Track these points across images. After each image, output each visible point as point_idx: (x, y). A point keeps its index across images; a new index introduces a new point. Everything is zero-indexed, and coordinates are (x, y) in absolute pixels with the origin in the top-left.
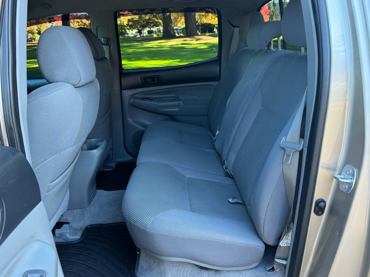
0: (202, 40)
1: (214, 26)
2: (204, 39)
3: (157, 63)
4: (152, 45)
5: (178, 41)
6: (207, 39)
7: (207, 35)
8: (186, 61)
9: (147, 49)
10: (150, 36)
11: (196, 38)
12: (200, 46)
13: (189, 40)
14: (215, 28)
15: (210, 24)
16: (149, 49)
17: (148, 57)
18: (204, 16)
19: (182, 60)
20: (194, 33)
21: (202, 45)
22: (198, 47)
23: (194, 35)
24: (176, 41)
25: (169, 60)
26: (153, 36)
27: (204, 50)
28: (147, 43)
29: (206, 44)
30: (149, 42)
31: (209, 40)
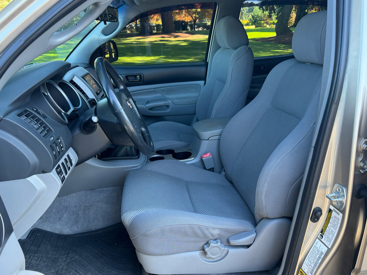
0: (180, 37)
1: (187, 24)
2: (182, 36)
3: (144, 59)
4: (130, 41)
5: (156, 38)
6: (185, 36)
7: (183, 32)
8: (171, 57)
9: (127, 45)
10: (124, 32)
11: (174, 35)
12: (181, 43)
13: (167, 37)
14: (188, 26)
15: (183, 22)
16: (129, 45)
17: (131, 53)
18: (178, 14)
19: (168, 56)
20: (171, 30)
21: (182, 42)
22: (179, 44)
23: (171, 32)
24: (154, 38)
25: (155, 57)
26: (126, 32)
27: (186, 47)
28: (124, 39)
29: (185, 41)
30: (126, 39)
31: (187, 37)
